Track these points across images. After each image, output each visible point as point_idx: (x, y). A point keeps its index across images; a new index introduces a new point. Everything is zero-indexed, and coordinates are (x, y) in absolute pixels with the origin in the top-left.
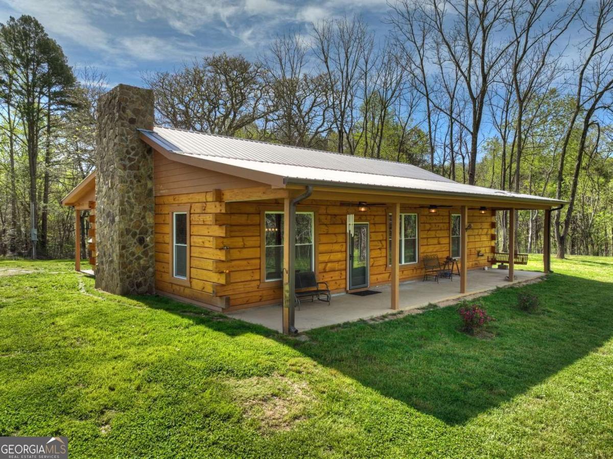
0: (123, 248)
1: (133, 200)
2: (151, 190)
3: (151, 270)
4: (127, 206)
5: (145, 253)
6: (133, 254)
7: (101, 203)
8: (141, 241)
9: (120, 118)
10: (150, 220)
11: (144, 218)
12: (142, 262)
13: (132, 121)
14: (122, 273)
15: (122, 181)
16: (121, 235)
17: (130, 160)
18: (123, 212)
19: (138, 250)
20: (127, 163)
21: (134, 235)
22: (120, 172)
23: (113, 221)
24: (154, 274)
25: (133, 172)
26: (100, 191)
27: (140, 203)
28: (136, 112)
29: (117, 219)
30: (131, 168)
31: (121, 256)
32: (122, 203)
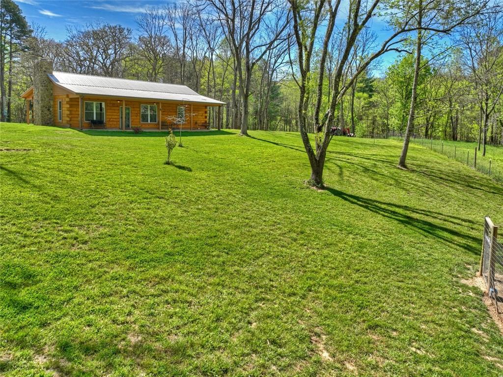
0: (42, 111)
1: (46, 97)
2: (52, 94)
3: (52, 119)
4: (43, 98)
5: (50, 114)
6: (46, 114)
7: (35, 97)
8: (49, 110)
9: (40, 70)
10: (52, 103)
11: (50, 102)
12: (49, 116)
13: (45, 71)
14: (42, 119)
15: (42, 90)
16: (42, 107)
17: (44, 84)
18: (42, 100)
19: (48, 113)
20: (43, 85)
21: (46, 108)
22: (41, 87)
23: (39, 103)
24: (53, 121)
25: (45, 88)
26: (35, 93)
27: (48, 98)
28: (46, 68)
29: (40, 102)
30: (45, 86)
31: (41, 114)
32: (42, 97)
